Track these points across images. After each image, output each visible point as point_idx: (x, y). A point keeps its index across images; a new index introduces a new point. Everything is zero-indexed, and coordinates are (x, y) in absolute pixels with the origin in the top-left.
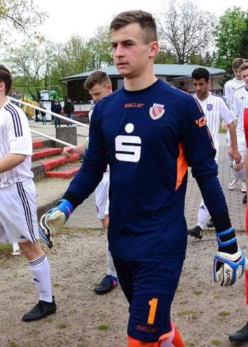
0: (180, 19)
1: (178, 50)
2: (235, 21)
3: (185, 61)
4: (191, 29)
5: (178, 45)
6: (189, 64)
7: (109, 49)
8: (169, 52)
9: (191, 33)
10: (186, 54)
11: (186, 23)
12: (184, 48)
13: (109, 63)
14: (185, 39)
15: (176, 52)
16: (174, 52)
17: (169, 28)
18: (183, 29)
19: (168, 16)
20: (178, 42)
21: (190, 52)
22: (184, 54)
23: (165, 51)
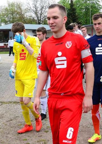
0: (39, 3)
1: (38, 17)
2: (65, 4)
3: (41, 23)
4: (44, 8)
5: (38, 15)
6: (43, 24)
7: (5, 17)
8: (34, 19)
9: (44, 10)
10: (42, 20)
11: (42, 5)
12: (41, 17)
13: (5, 24)
14: (41, 12)
15: (37, 19)
16: (36, 19)
17: (34, 7)
18: (40, 8)
19: (33, 1)
20: (38, 14)
21: (43, 19)
22: (40, 19)
23: (32, 18)
